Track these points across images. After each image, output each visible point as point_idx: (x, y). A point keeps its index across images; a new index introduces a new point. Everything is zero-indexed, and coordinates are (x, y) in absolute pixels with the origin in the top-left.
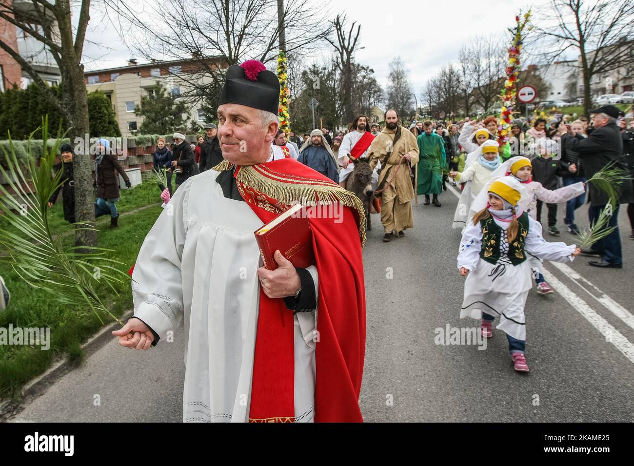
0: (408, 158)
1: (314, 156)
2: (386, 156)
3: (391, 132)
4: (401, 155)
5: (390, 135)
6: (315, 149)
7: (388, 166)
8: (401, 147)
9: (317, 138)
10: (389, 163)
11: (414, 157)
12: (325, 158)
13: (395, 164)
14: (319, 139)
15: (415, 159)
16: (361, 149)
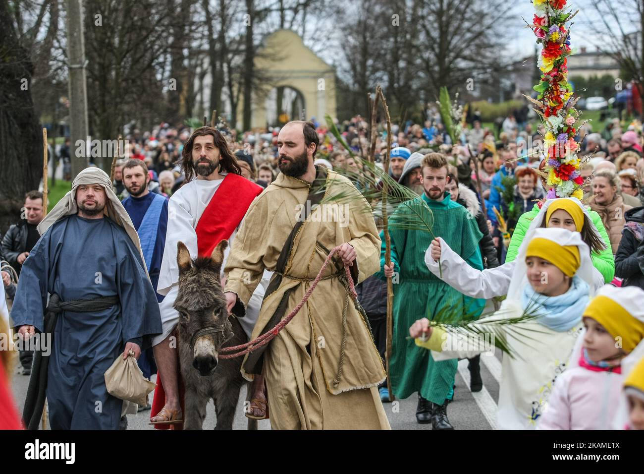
0: (349, 257)
1: (83, 249)
2: (282, 253)
3: (298, 184)
4: (322, 253)
5: (295, 193)
6: (85, 227)
7: (287, 284)
8: (324, 228)
9: (91, 192)
10: (289, 276)
11: (367, 254)
12: (115, 255)
13: (307, 278)
14: (99, 197)
15: (369, 260)
16: (220, 230)
